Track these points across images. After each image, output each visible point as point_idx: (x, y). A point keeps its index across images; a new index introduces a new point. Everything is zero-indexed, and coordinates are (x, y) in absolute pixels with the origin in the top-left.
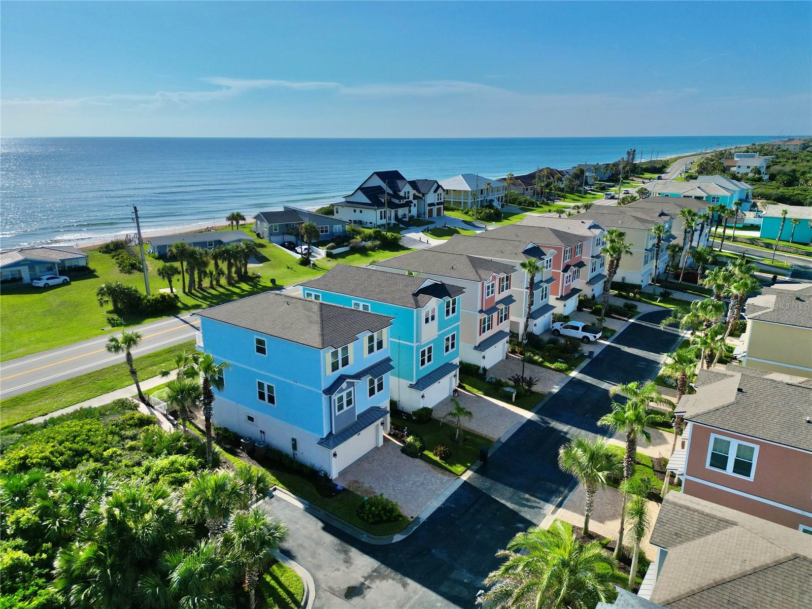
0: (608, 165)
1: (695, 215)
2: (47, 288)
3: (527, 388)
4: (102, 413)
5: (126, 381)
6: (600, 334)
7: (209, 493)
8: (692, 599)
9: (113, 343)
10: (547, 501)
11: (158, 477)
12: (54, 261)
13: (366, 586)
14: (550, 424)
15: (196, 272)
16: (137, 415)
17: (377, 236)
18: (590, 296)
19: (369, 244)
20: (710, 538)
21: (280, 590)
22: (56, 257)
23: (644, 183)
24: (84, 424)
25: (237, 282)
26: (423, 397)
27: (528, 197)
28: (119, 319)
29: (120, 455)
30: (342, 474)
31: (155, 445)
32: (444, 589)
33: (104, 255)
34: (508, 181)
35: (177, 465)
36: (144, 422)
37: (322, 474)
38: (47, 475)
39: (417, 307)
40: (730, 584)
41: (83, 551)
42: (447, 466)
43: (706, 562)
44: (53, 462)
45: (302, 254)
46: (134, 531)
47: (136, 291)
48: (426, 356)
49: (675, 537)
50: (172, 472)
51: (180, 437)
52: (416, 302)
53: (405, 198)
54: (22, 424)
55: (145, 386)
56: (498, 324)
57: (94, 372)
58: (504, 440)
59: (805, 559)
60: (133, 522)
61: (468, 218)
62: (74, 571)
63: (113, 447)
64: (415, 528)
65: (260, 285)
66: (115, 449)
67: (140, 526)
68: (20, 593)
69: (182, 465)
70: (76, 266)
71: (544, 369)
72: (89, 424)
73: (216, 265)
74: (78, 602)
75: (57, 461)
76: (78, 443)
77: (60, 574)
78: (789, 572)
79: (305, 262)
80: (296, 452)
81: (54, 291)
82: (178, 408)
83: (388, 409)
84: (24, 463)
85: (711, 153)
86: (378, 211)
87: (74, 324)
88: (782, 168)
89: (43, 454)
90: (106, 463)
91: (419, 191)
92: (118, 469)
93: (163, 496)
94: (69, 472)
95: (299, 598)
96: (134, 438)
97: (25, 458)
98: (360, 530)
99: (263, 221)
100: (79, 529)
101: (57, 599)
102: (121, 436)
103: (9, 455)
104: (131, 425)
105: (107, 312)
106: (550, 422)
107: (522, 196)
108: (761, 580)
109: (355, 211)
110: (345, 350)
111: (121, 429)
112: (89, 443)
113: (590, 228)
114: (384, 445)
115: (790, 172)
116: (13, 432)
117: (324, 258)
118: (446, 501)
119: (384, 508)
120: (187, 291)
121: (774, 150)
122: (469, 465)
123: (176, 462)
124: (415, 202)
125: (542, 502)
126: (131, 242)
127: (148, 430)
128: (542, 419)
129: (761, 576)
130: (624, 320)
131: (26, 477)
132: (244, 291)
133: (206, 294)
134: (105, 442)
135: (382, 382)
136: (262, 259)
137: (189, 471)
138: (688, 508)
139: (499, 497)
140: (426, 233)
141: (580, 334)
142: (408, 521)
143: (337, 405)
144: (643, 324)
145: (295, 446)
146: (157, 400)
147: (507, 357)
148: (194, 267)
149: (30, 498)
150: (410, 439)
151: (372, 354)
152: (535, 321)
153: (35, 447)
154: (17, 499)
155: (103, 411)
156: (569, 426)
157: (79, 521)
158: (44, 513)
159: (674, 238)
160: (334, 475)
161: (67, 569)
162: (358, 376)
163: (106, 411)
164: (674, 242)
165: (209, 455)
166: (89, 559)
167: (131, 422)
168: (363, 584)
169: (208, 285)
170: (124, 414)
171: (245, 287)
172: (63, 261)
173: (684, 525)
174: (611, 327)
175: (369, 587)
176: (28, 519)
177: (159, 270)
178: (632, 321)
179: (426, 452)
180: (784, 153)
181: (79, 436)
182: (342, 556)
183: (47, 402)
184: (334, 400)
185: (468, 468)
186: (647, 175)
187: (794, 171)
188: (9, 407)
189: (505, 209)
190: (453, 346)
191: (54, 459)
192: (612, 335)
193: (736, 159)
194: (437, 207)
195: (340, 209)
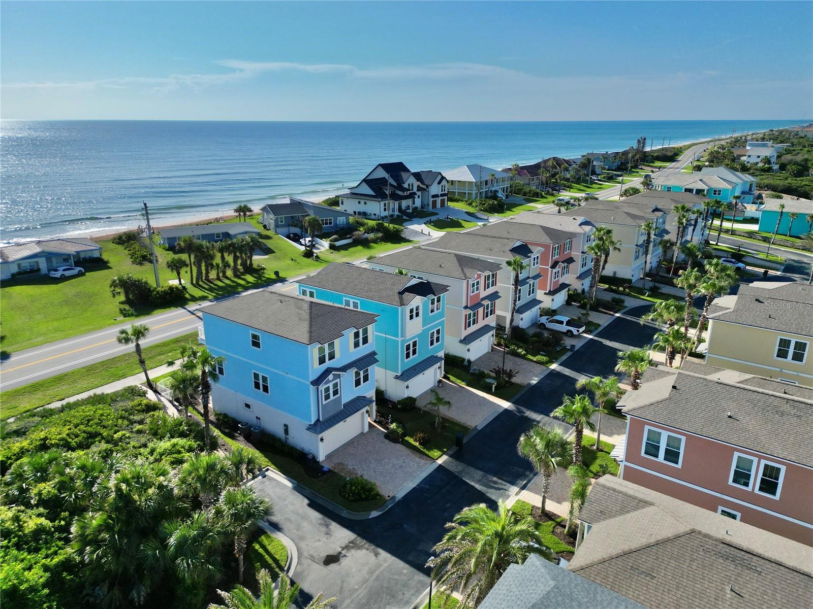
0: (617, 153)
1: (688, 210)
2: (63, 279)
3: (507, 379)
4: (113, 399)
5: (137, 369)
6: (584, 328)
7: (201, 472)
8: (603, 566)
9: (124, 335)
10: (513, 483)
11: (161, 457)
12: (70, 252)
13: (342, 555)
14: (525, 413)
15: (203, 265)
16: (145, 402)
17: (380, 228)
18: (580, 291)
19: (371, 236)
20: (629, 515)
21: (266, 556)
22: (71, 249)
23: (653, 172)
24: (97, 409)
25: (243, 274)
26: (407, 387)
27: (534, 188)
28: (131, 309)
29: (129, 438)
30: (329, 457)
31: (160, 429)
32: (410, 558)
33: (117, 246)
34: (514, 172)
35: (178, 447)
36: (151, 408)
37: (310, 457)
38: (64, 454)
39: (401, 305)
40: (635, 553)
41: (95, 519)
42: (425, 450)
43: (621, 535)
44: (69, 443)
45: (306, 246)
46: (138, 503)
47: (146, 283)
48: (411, 350)
49: (600, 514)
50: (173, 453)
51: (182, 422)
52: (401, 300)
53: (409, 190)
54: (41, 408)
55: (152, 374)
56: (484, 319)
57: (107, 361)
58: (479, 428)
59: (700, 533)
60: (138, 496)
61: (471, 210)
62: (88, 535)
63: (123, 430)
64: (390, 506)
65: (264, 277)
66: (124, 432)
67: (143, 499)
68: (44, 552)
69: (183, 447)
70: (90, 257)
71: (526, 362)
72: (102, 409)
73: (223, 258)
74: (91, 561)
75: (73, 444)
76: (91, 426)
77: (76, 537)
78: (685, 544)
79: (308, 254)
80: (287, 437)
81: (70, 281)
82: (180, 396)
83: (374, 399)
84: (44, 443)
85: (726, 139)
86: (382, 203)
87: (89, 314)
88: (794, 157)
89: (61, 436)
90: (116, 445)
91: (423, 183)
92: (126, 449)
93: (164, 473)
94: (83, 452)
95: (283, 564)
96: (141, 422)
97: (45, 439)
98: (341, 507)
99: (269, 213)
100: (92, 501)
101: (73, 558)
102: (129, 420)
103: (31, 436)
104: (139, 411)
105: (119, 303)
106: (525, 411)
107: (527, 186)
108: (661, 551)
109: (359, 203)
110: (331, 345)
111: (130, 414)
112: (101, 426)
113: (581, 225)
114: (369, 431)
115: (802, 161)
116: (34, 416)
117: (327, 250)
118: (421, 482)
119: (363, 488)
120: (194, 282)
121: (791, 137)
122: (445, 450)
123: (177, 444)
124: (419, 193)
125: (508, 485)
126: (142, 232)
127: (154, 415)
128: (518, 409)
129: (661, 547)
130: (611, 314)
131: (46, 456)
132: (248, 282)
133: (212, 285)
134: (116, 426)
135: (368, 374)
136: (268, 251)
137: (189, 452)
138: (614, 490)
139: (469, 480)
140: (429, 225)
141: (564, 328)
142: (385, 499)
143: (323, 395)
144: (628, 318)
145: (286, 431)
146: (163, 387)
147: (493, 350)
148: (201, 260)
149: (50, 474)
150: (393, 426)
151: (358, 349)
152: (521, 316)
153: (53, 430)
154: (39, 474)
155: (114, 398)
156: (542, 416)
157: (92, 494)
158: (62, 487)
159: (667, 232)
160: (321, 458)
161: (81, 534)
162: (344, 369)
163: (117, 397)
164: (666, 237)
165: (207, 439)
166: (100, 525)
167: (139, 408)
168: (340, 553)
169: (215, 277)
170: (133, 400)
171: (250, 278)
172: (78, 253)
173: (609, 504)
174: (596, 321)
175: (345, 556)
176: (49, 492)
177: (168, 263)
178: (617, 315)
179: (407, 438)
180: (801, 140)
181: (92, 420)
182: (324, 529)
183: (64, 387)
184: (321, 390)
185: (444, 453)
186: (658, 164)
187: (806, 160)
188: (30, 392)
189: (510, 200)
190: (438, 340)
191: (70, 440)
192: (596, 329)
193: (748, 148)
194: (440, 198)
195: (345, 200)
